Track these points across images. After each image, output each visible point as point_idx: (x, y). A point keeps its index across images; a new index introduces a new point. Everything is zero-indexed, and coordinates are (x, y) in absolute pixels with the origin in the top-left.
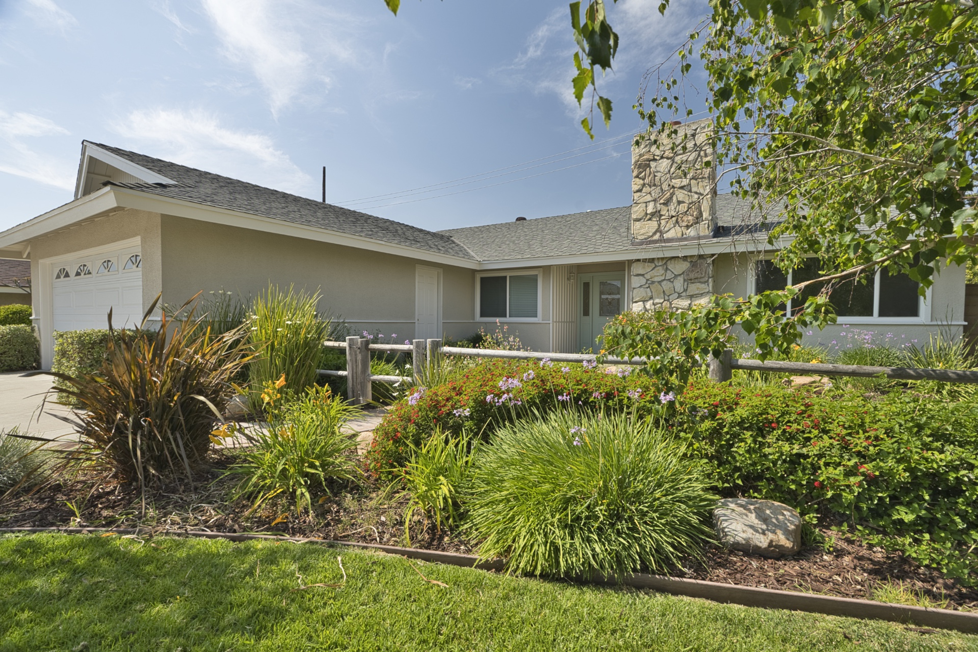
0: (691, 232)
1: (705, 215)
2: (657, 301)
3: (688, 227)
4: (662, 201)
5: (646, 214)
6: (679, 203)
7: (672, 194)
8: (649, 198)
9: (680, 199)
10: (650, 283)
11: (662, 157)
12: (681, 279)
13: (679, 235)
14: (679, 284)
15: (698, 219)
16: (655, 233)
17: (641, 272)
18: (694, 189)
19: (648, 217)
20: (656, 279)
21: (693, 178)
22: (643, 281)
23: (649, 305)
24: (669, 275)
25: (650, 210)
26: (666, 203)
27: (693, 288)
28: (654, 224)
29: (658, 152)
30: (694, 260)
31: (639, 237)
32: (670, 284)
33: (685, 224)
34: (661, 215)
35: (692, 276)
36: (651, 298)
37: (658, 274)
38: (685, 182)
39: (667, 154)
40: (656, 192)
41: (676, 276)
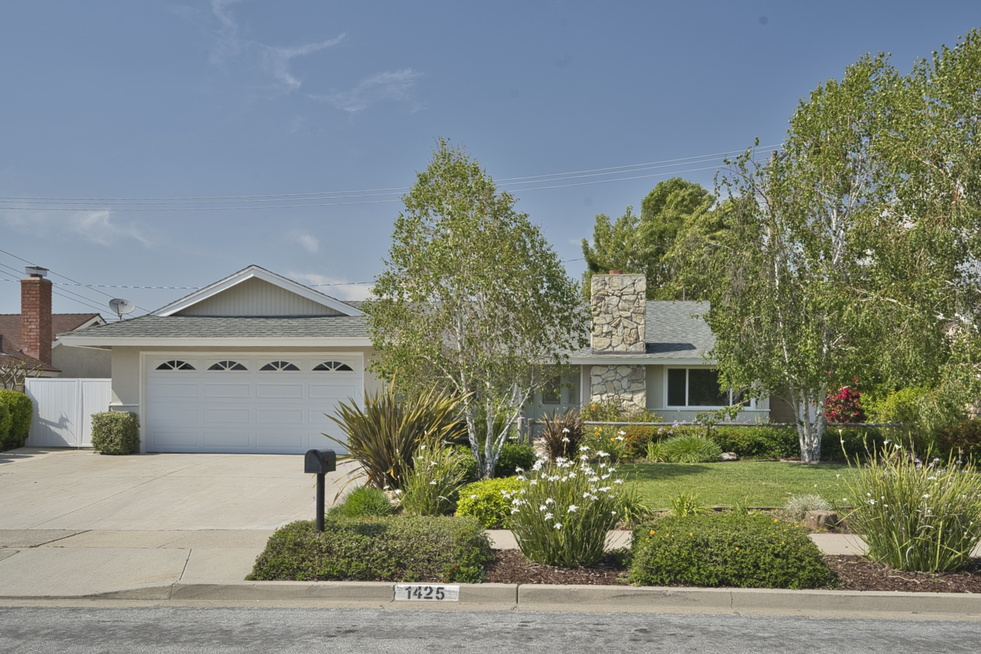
0: (632, 348)
1: (641, 338)
2: (610, 394)
3: (630, 345)
4: (613, 325)
5: (602, 333)
6: (625, 327)
7: (620, 321)
8: (604, 321)
9: (625, 325)
10: (605, 382)
11: (613, 295)
12: (626, 380)
13: (624, 350)
14: (625, 383)
15: (637, 339)
16: (608, 347)
17: (599, 373)
18: (634, 320)
19: (604, 335)
20: (609, 379)
21: (633, 312)
22: (600, 380)
23: (604, 397)
24: (618, 377)
25: (605, 330)
26: (616, 327)
27: (634, 386)
28: (607, 341)
29: (610, 291)
30: (635, 367)
31: (598, 349)
32: (619, 383)
33: (628, 342)
34: (612, 335)
35: (633, 378)
36: (606, 392)
37: (611, 375)
38: (629, 314)
39: (616, 293)
40: (609, 318)
41: (623, 378)
